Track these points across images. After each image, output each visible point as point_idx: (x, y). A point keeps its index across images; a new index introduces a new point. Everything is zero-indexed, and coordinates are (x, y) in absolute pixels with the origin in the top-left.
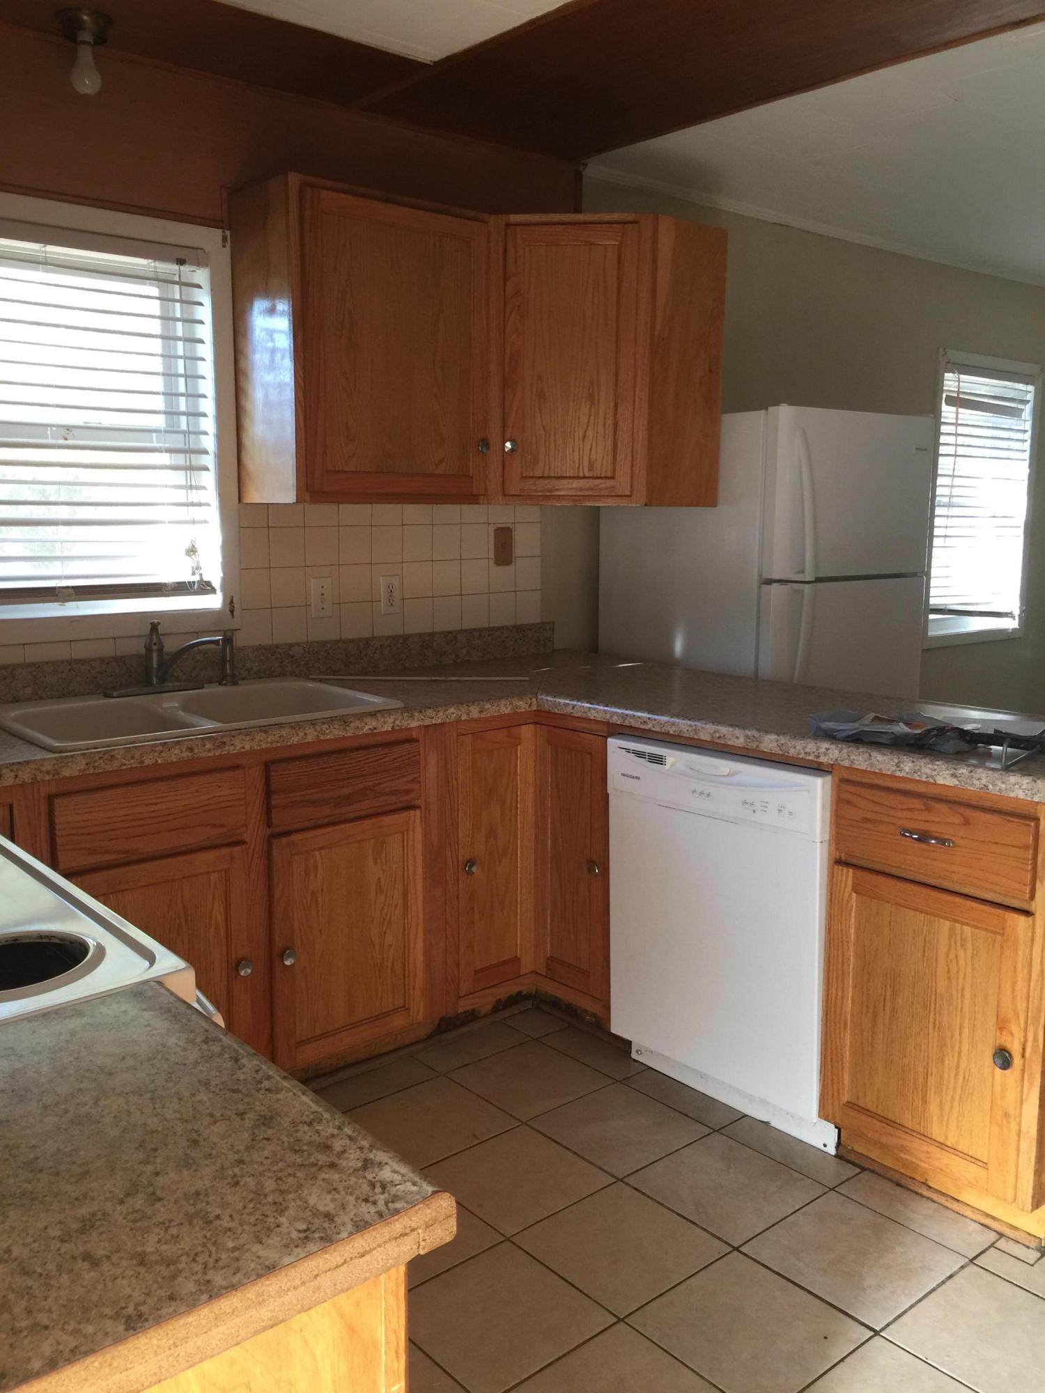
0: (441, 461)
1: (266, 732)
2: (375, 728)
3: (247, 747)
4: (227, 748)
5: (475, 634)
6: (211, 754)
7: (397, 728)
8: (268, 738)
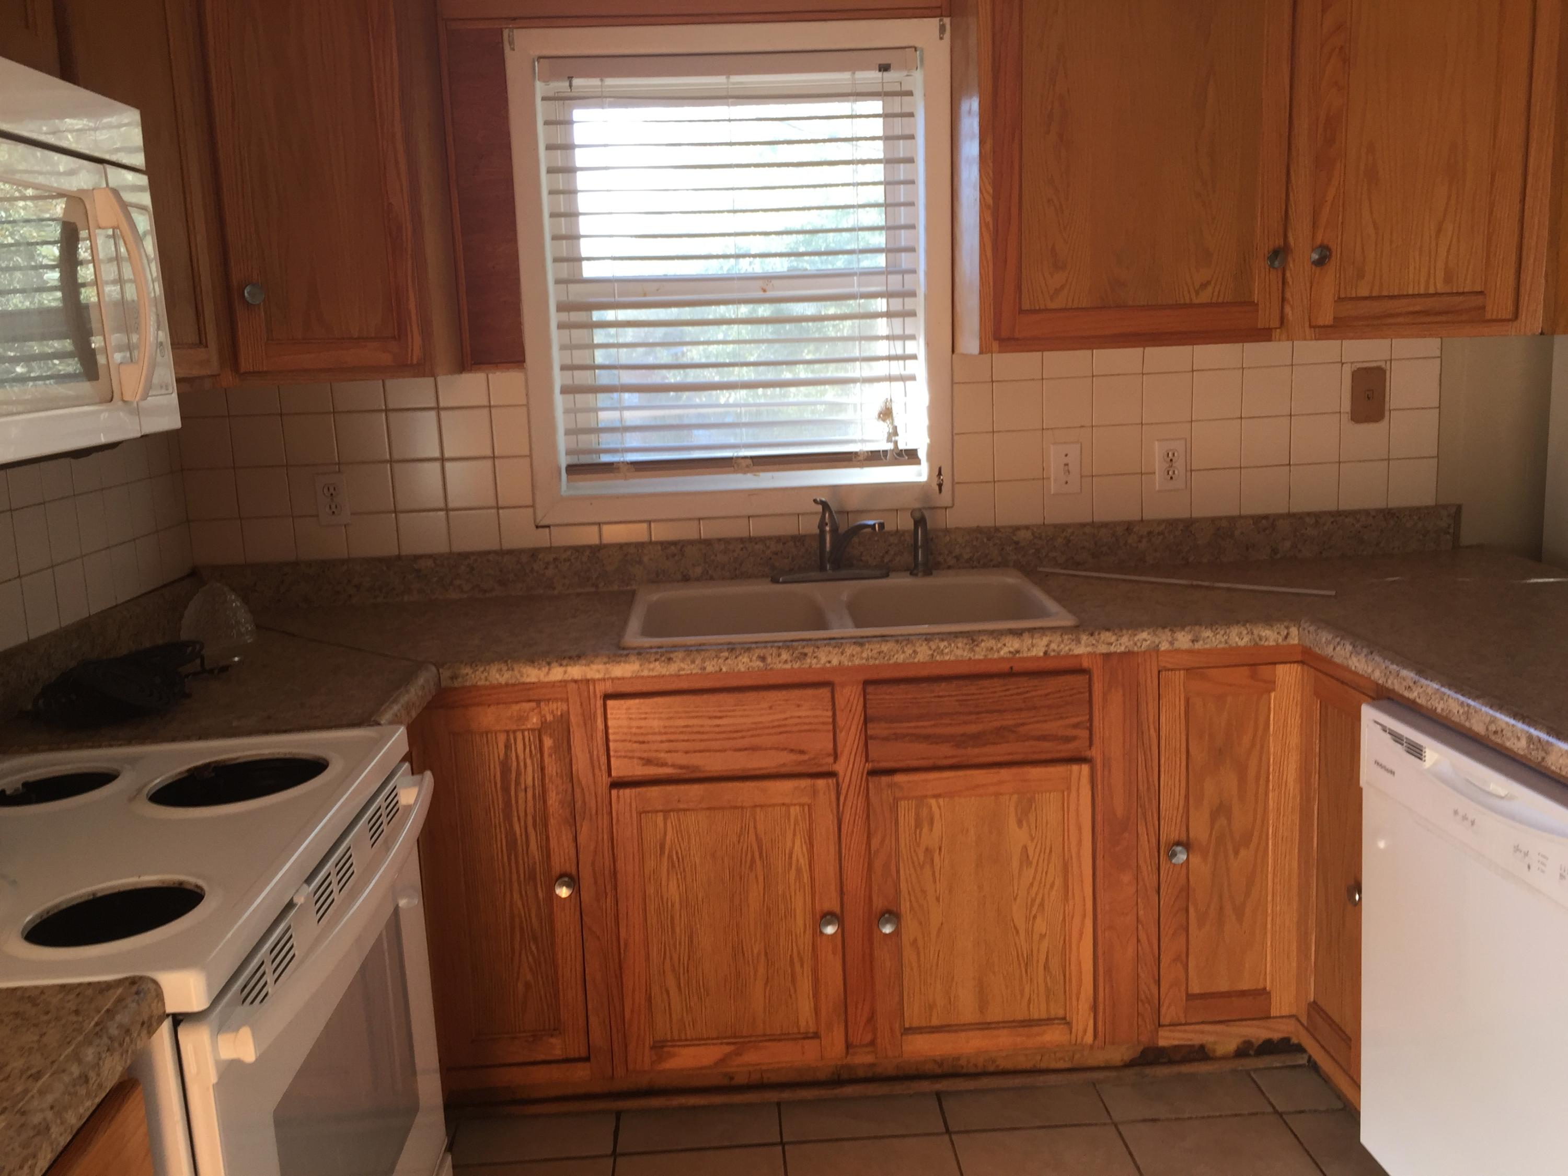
0: (1204, 286)
1: (861, 645)
2: (1018, 652)
3: (835, 662)
4: (809, 661)
5: (1307, 520)
6: (788, 666)
7: (1052, 654)
8: (862, 652)
